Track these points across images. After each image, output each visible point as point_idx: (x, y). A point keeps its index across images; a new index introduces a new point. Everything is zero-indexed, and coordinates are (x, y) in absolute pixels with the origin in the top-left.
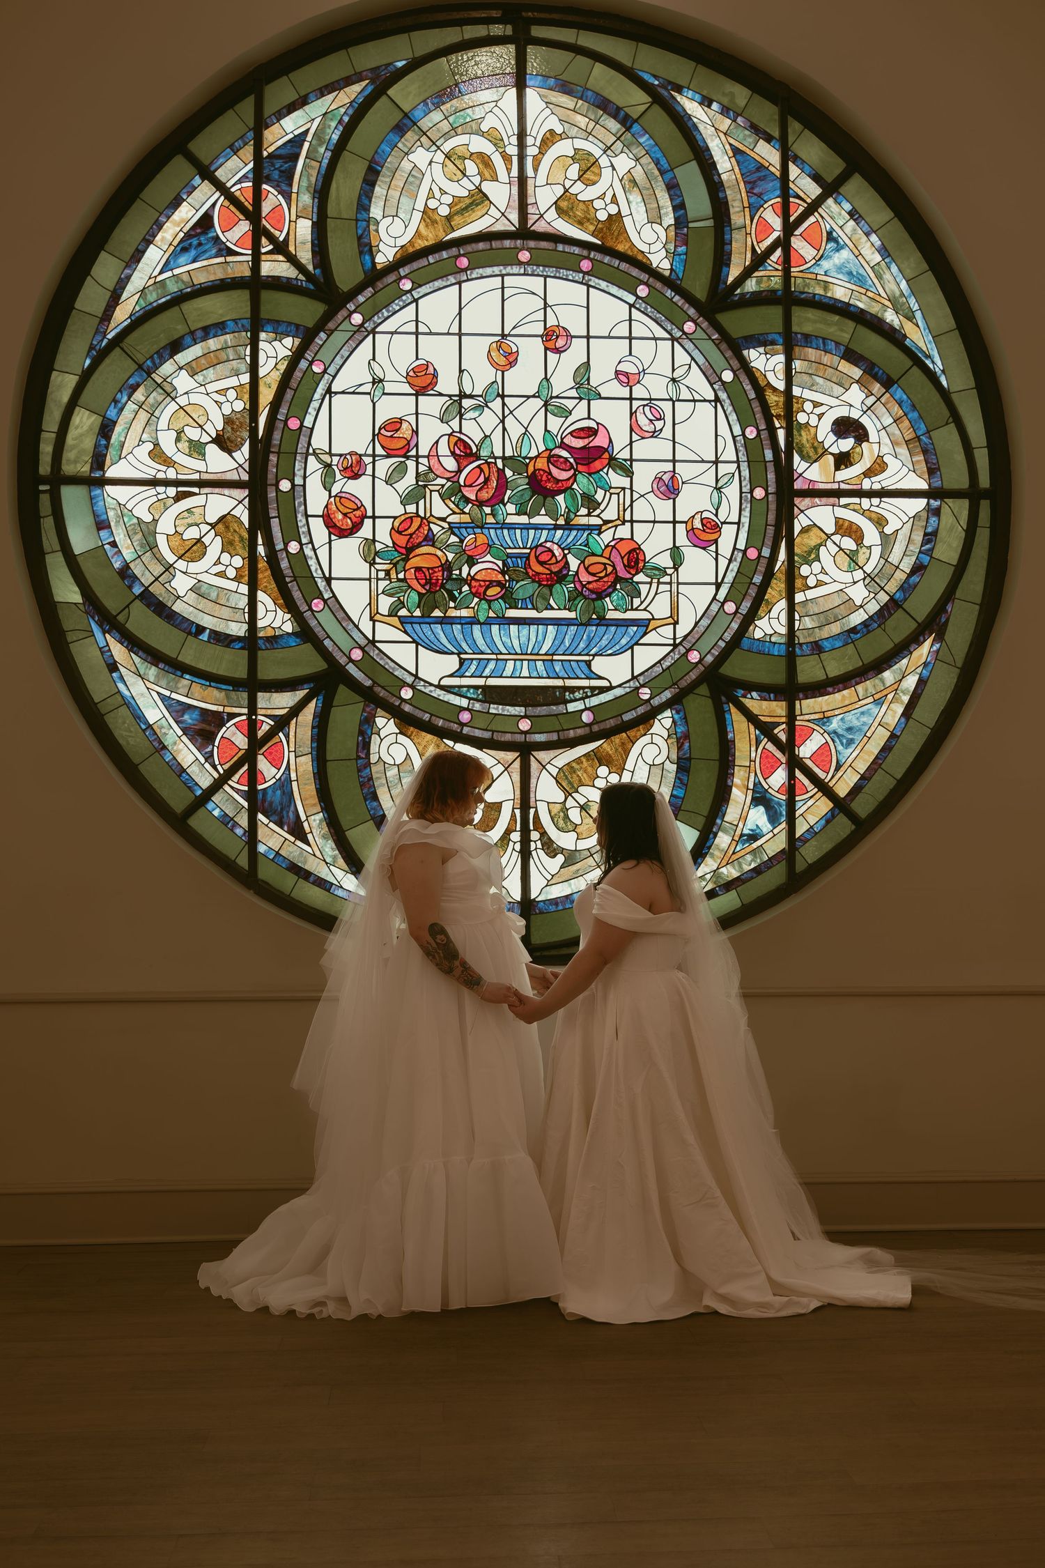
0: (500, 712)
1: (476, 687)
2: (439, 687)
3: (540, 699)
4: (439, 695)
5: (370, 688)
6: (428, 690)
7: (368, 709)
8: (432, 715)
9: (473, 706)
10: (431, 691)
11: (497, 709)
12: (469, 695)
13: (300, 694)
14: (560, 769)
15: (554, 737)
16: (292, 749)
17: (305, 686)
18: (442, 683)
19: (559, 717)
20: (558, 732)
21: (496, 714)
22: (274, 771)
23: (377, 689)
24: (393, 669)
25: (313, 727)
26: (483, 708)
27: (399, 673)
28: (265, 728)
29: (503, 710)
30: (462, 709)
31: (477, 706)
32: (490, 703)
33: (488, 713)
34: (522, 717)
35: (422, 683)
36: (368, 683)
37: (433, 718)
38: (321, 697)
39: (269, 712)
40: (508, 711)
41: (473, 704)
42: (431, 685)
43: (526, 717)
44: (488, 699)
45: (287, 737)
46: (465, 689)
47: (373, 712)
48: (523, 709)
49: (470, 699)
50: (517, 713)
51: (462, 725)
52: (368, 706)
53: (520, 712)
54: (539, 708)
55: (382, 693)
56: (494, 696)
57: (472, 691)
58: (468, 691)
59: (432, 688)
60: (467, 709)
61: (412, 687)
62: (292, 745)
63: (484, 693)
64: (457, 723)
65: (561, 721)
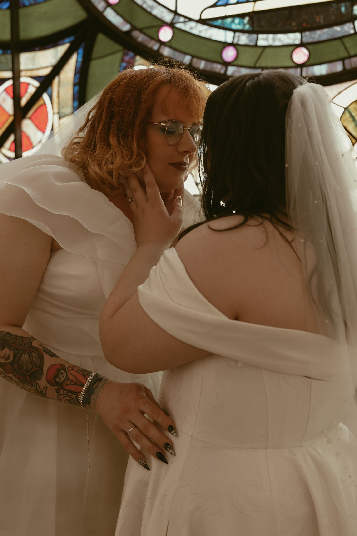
0: (270, 43)
1: (242, 16)
2: (202, 22)
3: (321, 19)
4: (200, 32)
5: (128, 33)
6: (189, 27)
7: (127, 58)
8: (193, 56)
9: (239, 40)
10: (191, 28)
11: (267, 39)
12: (234, 27)
13: (62, 49)
14: (345, 109)
15: (338, 67)
16: (56, 110)
17: (67, 40)
18: (204, 17)
19: (345, 40)
20: (343, 60)
21: (265, 47)
22: (39, 134)
23: (136, 34)
24: (152, 7)
25: (74, 85)
26: (250, 41)
27: (158, 12)
28: (31, 90)
29: (274, 40)
30: (225, 45)
31: (244, 39)
32: (258, 32)
33: (256, 46)
34: (297, 46)
35: (182, 19)
36: (126, 27)
37: (195, 60)
38: (81, 51)
39: (35, 73)
40: (280, 40)
41: (239, 37)
42: (190, 20)
43: (302, 45)
44: (256, 29)
45: (51, 97)
46: (229, 20)
47: (132, 61)
48: (298, 35)
49: (235, 31)
50: (290, 42)
51: (226, 64)
52: (125, 54)
53: (295, 39)
54: (318, 32)
55: (140, 37)
56: (263, 23)
57: (237, 20)
58: (233, 22)
59: (193, 24)
60: (232, 44)
61: (171, 25)
62: (56, 106)
63: (251, 22)
64: (220, 63)
65: (348, 45)
